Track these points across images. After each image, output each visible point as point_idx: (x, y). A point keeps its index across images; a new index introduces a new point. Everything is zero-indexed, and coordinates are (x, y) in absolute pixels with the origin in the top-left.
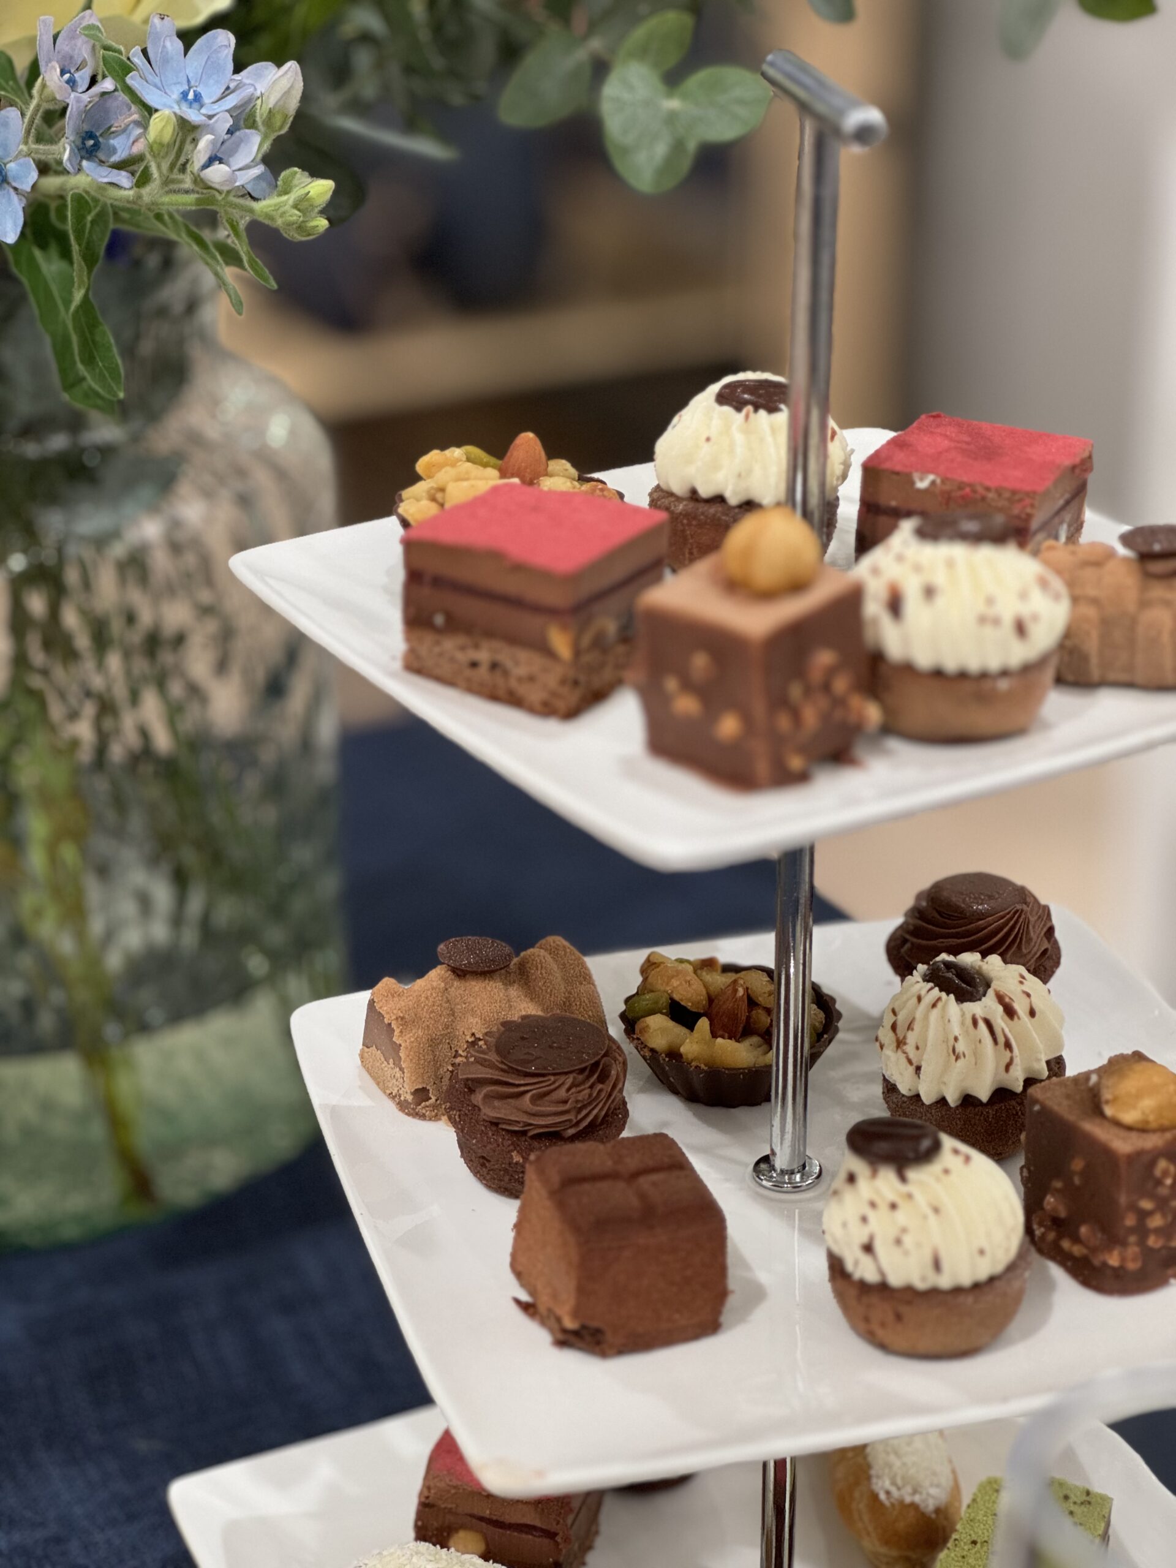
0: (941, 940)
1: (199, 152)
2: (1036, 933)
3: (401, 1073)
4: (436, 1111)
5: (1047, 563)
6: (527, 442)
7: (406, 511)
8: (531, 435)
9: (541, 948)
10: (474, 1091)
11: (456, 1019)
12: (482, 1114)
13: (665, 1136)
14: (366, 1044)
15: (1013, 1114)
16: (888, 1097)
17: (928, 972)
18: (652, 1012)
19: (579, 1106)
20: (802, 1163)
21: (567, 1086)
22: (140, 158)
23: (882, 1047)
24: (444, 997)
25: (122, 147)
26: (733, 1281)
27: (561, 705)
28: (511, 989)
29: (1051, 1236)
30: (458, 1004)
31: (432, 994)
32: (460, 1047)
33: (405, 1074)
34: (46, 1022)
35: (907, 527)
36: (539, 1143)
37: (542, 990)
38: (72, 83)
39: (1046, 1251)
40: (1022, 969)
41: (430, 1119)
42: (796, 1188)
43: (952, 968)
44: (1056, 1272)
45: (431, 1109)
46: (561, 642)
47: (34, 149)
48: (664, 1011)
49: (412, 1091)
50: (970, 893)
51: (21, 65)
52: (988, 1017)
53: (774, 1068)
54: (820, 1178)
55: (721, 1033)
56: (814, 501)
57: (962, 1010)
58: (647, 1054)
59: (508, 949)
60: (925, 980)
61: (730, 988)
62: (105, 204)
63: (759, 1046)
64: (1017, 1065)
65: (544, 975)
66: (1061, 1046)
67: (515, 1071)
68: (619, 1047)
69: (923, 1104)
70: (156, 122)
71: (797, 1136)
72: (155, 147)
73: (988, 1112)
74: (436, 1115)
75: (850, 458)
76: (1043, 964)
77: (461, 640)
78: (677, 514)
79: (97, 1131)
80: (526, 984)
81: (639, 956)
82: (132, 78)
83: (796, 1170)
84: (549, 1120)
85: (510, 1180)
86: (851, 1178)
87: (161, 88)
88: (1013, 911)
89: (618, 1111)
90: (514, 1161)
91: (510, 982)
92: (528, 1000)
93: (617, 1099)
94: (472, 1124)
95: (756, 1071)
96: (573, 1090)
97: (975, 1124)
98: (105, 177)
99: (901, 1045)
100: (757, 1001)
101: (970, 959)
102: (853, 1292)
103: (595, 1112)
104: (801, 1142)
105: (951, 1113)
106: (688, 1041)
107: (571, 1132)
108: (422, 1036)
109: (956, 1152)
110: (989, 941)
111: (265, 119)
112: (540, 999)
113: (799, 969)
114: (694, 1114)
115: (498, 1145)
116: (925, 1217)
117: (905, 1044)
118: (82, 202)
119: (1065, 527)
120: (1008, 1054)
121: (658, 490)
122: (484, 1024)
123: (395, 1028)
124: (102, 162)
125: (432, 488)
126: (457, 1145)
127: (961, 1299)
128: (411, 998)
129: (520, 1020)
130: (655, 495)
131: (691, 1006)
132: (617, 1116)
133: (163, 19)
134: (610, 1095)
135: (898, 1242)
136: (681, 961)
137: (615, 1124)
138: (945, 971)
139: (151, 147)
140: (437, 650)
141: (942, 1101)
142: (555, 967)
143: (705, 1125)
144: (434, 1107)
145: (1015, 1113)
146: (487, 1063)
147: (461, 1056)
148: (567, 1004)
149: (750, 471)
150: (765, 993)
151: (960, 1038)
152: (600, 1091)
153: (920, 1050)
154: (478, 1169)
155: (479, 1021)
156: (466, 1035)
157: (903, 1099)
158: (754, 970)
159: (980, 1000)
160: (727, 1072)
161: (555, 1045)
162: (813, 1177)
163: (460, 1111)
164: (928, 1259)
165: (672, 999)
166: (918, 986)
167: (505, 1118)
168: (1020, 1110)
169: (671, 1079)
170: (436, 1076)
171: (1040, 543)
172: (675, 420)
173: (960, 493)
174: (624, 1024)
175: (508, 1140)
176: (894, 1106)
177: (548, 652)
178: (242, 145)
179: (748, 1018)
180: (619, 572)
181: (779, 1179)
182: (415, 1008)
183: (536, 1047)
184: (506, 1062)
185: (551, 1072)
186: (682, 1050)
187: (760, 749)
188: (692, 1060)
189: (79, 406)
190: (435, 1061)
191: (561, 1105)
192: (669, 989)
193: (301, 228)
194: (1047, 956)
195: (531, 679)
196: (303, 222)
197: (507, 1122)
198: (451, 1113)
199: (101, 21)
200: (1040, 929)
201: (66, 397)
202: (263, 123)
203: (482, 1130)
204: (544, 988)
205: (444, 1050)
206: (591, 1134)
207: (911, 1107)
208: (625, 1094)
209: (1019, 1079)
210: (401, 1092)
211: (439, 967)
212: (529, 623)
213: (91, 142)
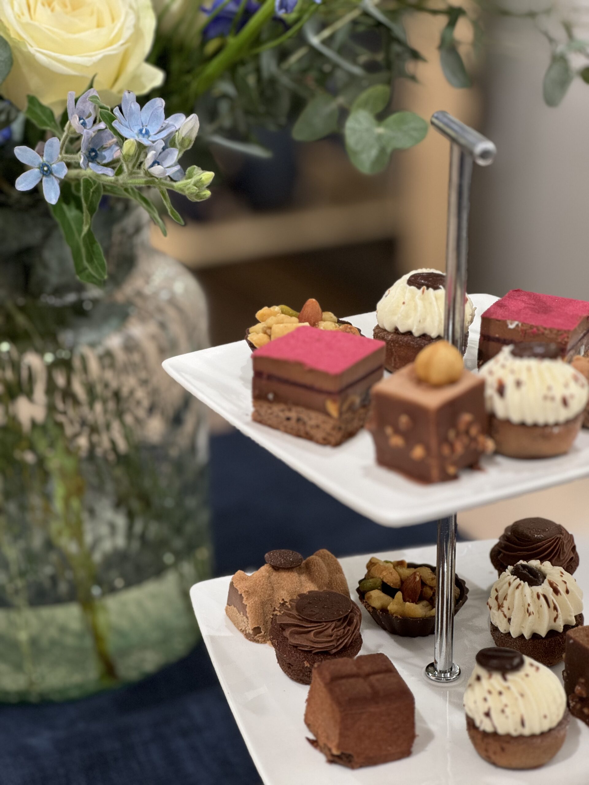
0: (519, 552)
1: (148, 159)
2: (567, 549)
3: (247, 619)
4: (264, 639)
5: (576, 367)
6: (312, 304)
7: (252, 339)
8: (314, 300)
9: (317, 555)
10: (285, 630)
11: (274, 591)
12: (289, 641)
13: (382, 655)
14: (229, 604)
15: (558, 643)
16: (494, 633)
17: (513, 570)
18: (373, 589)
19: (338, 638)
20: (451, 667)
21: (332, 628)
22: (117, 161)
23: (490, 608)
24: (269, 581)
25: (109, 156)
26: (418, 730)
27: (333, 440)
28: (301, 576)
29: (579, 706)
30: (276, 584)
31: (262, 579)
32: (277, 606)
33: (249, 620)
34: (63, 587)
35: (507, 350)
36: (318, 656)
37: (317, 577)
38: (84, 124)
39: (576, 714)
40: (561, 569)
41: (261, 643)
42: (448, 681)
43: (526, 568)
44: (581, 724)
45: (262, 637)
46: (332, 408)
47: (65, 156)
48: (379, 588)
49: (253, 628)
50: (533, 528)
51: (58, 113)
52: (545, 594)
53: (436, 619)
54: (460, 675)
55: (408, 599)
56: (458, 335)
57: (531, 590)
58: (371, 610)
59: (300, 556)
60: (512, 574)
61: (413, 576)
62: (99, 184)
63: (427, 606)
64: (560, 619)
65: (319, 569)
66: (581, 608)
67: (306, 620)
68: (358, 608)
69: (512, 638)
70: (126, 145)
71: (448, 654)
72: (126, 157)
73: (545, 642)
74: (264, 641)
75: (474, 312)
76: (571, 565)
77: (282, 406)
78: (388, 340)
79: (88, 642)
80: (309, 573)
81: (365, 559)
82: (116, 123)
83: (448, 671)
84: (323, 645)
85: (303, 675)
86: (478, 678)
87: (129, 127)
88: (556, 538)
89: (357, 640)
90: (305, 666)
91: (301, 572)
92: (310, 582)
93: (357, 634)
94: (284, 647)
95: (426, 619)
96: (335, 630)
97: (539, 648)
98: (101, 171)
99: (501, 607)
100: (426, 583)
101: (534, 563)
102: (479, 736)
103: (346, 641)
104: (450, 657)
105: (526, 643)
106: (391, 603)
107: (334, 651)
108: (258, 600)
109: (532, 665)
110: (544, 553)
111: (180, 142)
112: (317, 582)
113: (449, 569)
114: (395, 641)
115: (297, 658)
116: (516, 699)
117: (503, 607)
118: (88, 183)
119: (583, 347)
120: (555, 613)
121: (378, 328)
122: (288, 594)
123: (244, 596)
124: (98, 163)
125: (265, 327)
126: (276, 657)
127: (534, 740)
128: (252, 581)
129: (308, 593)
130: (377, 331)
131: (392, 585)
132: (357, 642)
133: (129, 93)
134: (353, 632)
135: (503, 711)
136: (387, 562)
137: (356, 647)
138: (522, 570)
139: (124, 157)
140: (269, 411)
141: (522, 636)
142: (324, 565)
143: (400, 647)
144: (264, 636)
145: (559, 642)
146: (291, 616)
147: (277, 610)
148: (330, 584)
149: (424, 319)
150: (429, 579)
151: (531, 604)
152: (349, 630)
153: (510, 610)
154: (287, 669)
155: (286, 593)
156: (279, 600)
157: (501, 634)
158: (424, 567)
159: (541, 585)
160: (411, 620)
161: (326, 606)
162: (456, 675)
163: (277, 640)
164: (519, 720)
165: (383, 582)
166: (509, 577)
167: (300, 644)
168: (562, 641)
169: (383, 622)
170: (265, 621)
171: (572, 357)
172: (387, 293)
173: (530, 331)
174: (359, 594)
175: (302, 655)
176: (497, 638)
177: (327, 414)
178: (169, 156)
179: (422, 591)
180: (361, 372)
181: (439, 676)
182: (253, 586)
183: (316, 608)
184: (301, 615)
185: (324, 621)
186: (389, 608)
187: (434, 463)
188: (394, 614)
189: (84, 281)
190: (264, 613)
191: (329, 637)
192: (381, 576)
193: (197, 195)
194: (573, 561)
195: (318, 426)
196: (198, 192)
197: (301, 646)
198: (273, 641)
199: (98, 92)
200: (569, 547)
201: (78, 278)
202: (179, 144)
203: (289, 650)
204: (318, 576)
205: (268, 608)
206: (344, 652)
207: (506, 639)
208: (360, 631)
209: (561, 626)
210: (246, 629)
211: (266, 565)
212: (317, 398)
213: (93, 154)
